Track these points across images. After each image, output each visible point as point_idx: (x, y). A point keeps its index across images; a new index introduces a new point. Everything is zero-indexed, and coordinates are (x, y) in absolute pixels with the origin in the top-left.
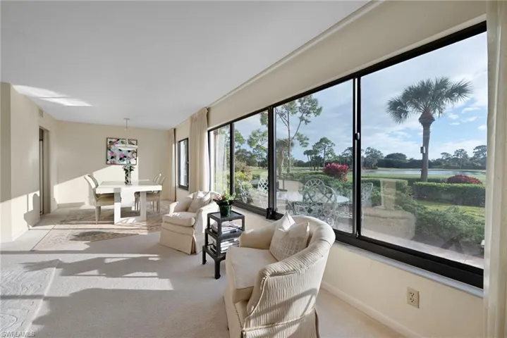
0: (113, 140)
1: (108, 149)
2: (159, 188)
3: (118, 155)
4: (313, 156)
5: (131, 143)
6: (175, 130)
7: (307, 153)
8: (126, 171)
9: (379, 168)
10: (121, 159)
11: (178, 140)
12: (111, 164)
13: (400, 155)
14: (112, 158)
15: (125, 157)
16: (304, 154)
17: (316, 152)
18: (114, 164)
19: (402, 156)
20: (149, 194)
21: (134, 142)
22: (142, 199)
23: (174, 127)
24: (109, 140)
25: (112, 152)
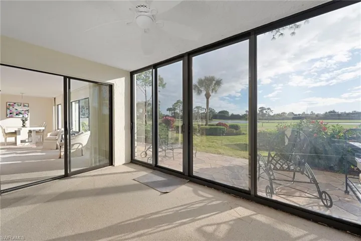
0: (11, 104)
1: (7, 108)
2: (43, 128)
3: (15, 112)
4: (173, 111)
5: (24, 106)
6: (55, 98)
7: (169, 110)
8: (23, 121)
9: (214, 120)
10: (17, 114)
11: (57, 104)
12: (10, 117)
13: (226, 111)
14: (11, 114)
15: (20, 113)
16: (167, 110)
17: (174, 109)
18: (12, 117)
19: (226, 112)
20: (37, 132)
21: (27, 105)
22: (33, 134)
23: (54, 97)
24: (8, 104)
25: (11, 111)
